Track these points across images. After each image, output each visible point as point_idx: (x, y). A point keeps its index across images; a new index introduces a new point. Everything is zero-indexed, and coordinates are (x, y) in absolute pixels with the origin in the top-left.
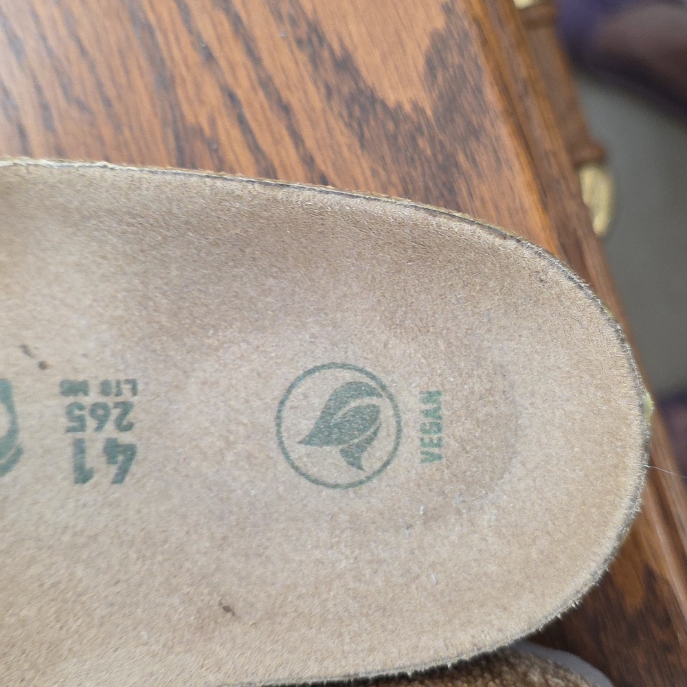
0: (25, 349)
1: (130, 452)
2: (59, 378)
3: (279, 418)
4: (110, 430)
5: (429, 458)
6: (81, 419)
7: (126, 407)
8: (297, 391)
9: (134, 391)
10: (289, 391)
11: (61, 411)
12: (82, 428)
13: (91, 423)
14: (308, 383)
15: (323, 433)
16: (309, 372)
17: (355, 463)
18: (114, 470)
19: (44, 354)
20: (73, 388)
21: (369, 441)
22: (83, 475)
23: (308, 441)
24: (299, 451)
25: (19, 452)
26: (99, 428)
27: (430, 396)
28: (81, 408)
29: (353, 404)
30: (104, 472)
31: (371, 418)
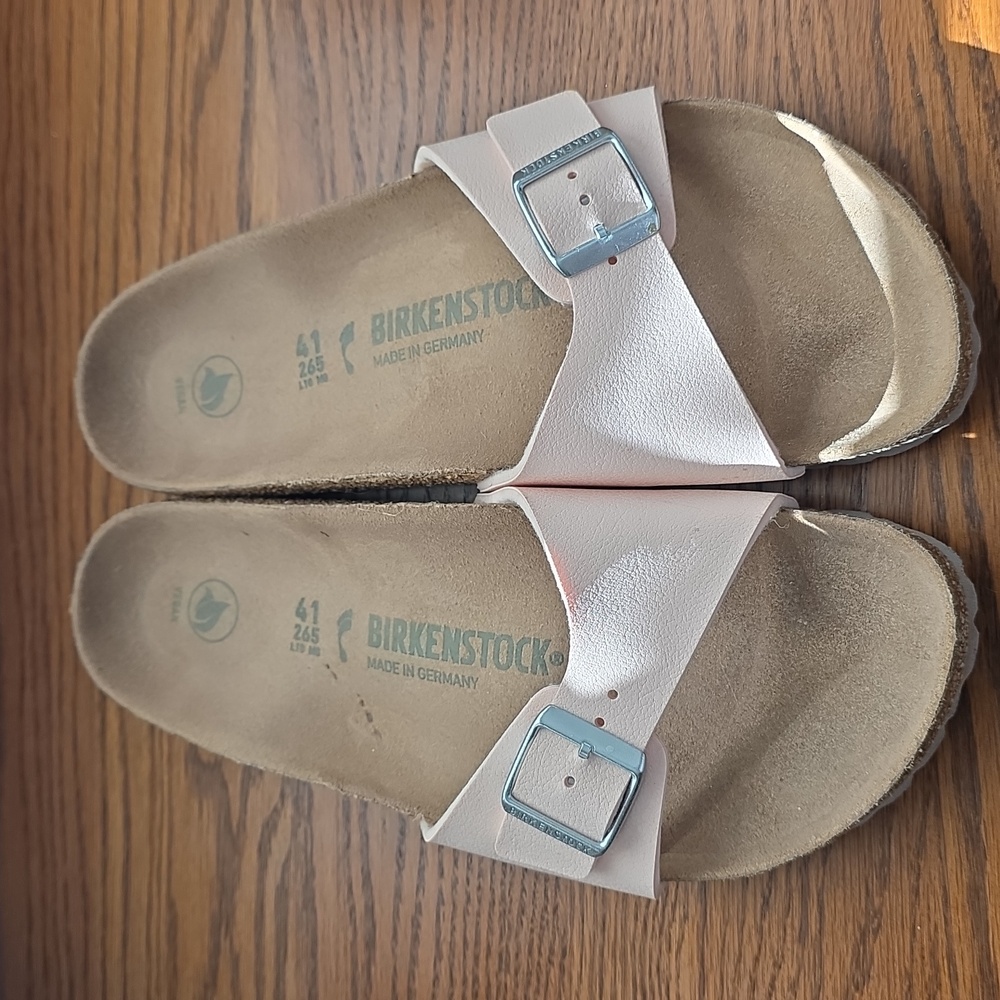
0: (335, 677)
1: (298, 614)
2: (321, 657)
3: (237, 619)
4: (304, 626)
5: (179, 589)
6: (313, 635)
7: (296, 637)
8: (228, 631)
9: (292, 644)
10: (231, 632)
11: (321, 641)
12: (313, 630)
13: (310, 631)
14: (222, 635)
15: (220, 607)
16: (221, 640)
17: (208, 591)
18: (304, 605)
19: (328, 671)
20: (315, 651)
21: (202, 601)
22: (315, 605)
23: (228, 605)
24: (231, 601)
25: (339, 622)
26: (307, 628)
27: (175, 619)
28: (313, 641)
29: (205, 621)
30: (307, 604)
31: (200, 613)
